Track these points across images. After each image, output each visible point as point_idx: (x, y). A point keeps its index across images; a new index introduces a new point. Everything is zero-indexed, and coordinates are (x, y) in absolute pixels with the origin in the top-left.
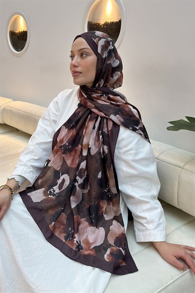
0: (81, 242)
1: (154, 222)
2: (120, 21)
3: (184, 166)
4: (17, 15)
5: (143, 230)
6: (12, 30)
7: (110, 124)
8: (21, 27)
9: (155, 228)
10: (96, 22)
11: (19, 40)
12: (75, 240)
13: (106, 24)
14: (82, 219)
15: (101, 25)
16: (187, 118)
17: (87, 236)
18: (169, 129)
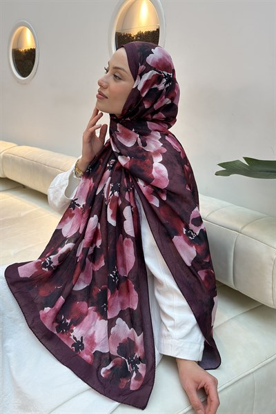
2: (158, 30)
3: (243, 228)
4: (22, 27)
5: (165, 337)
6: (15, 47)
8: (28, 43)
10: (126, 32)
11: (25, 62)
13: (139, 35)
15: (132, 36)
16: (246, 159)
18: (218, 173)
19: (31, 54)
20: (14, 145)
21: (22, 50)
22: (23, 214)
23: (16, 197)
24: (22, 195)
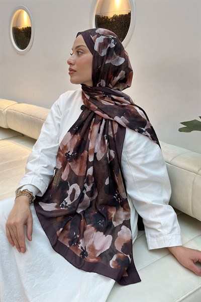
0: (86, 248)
1: (168, 226)
2: (130, 14)
3: (199, 171)
4: (20, 10)
5: (157, 236)
6: (15, 26)
7: (116, 126)
8: (25, 22)
9: (170, 233)
10: (104, 15)
11: (23, 37)
12: (80, 245)
13: (115, 17)
14: (89, 225)
15: (109, 18)
17: (93, 242)
18: (180, 130)
19: (28, 31)
20: (15, 102)
21: (21, 28)
22: (23, 158)
23: (17, 144)
24: (22, 143)
